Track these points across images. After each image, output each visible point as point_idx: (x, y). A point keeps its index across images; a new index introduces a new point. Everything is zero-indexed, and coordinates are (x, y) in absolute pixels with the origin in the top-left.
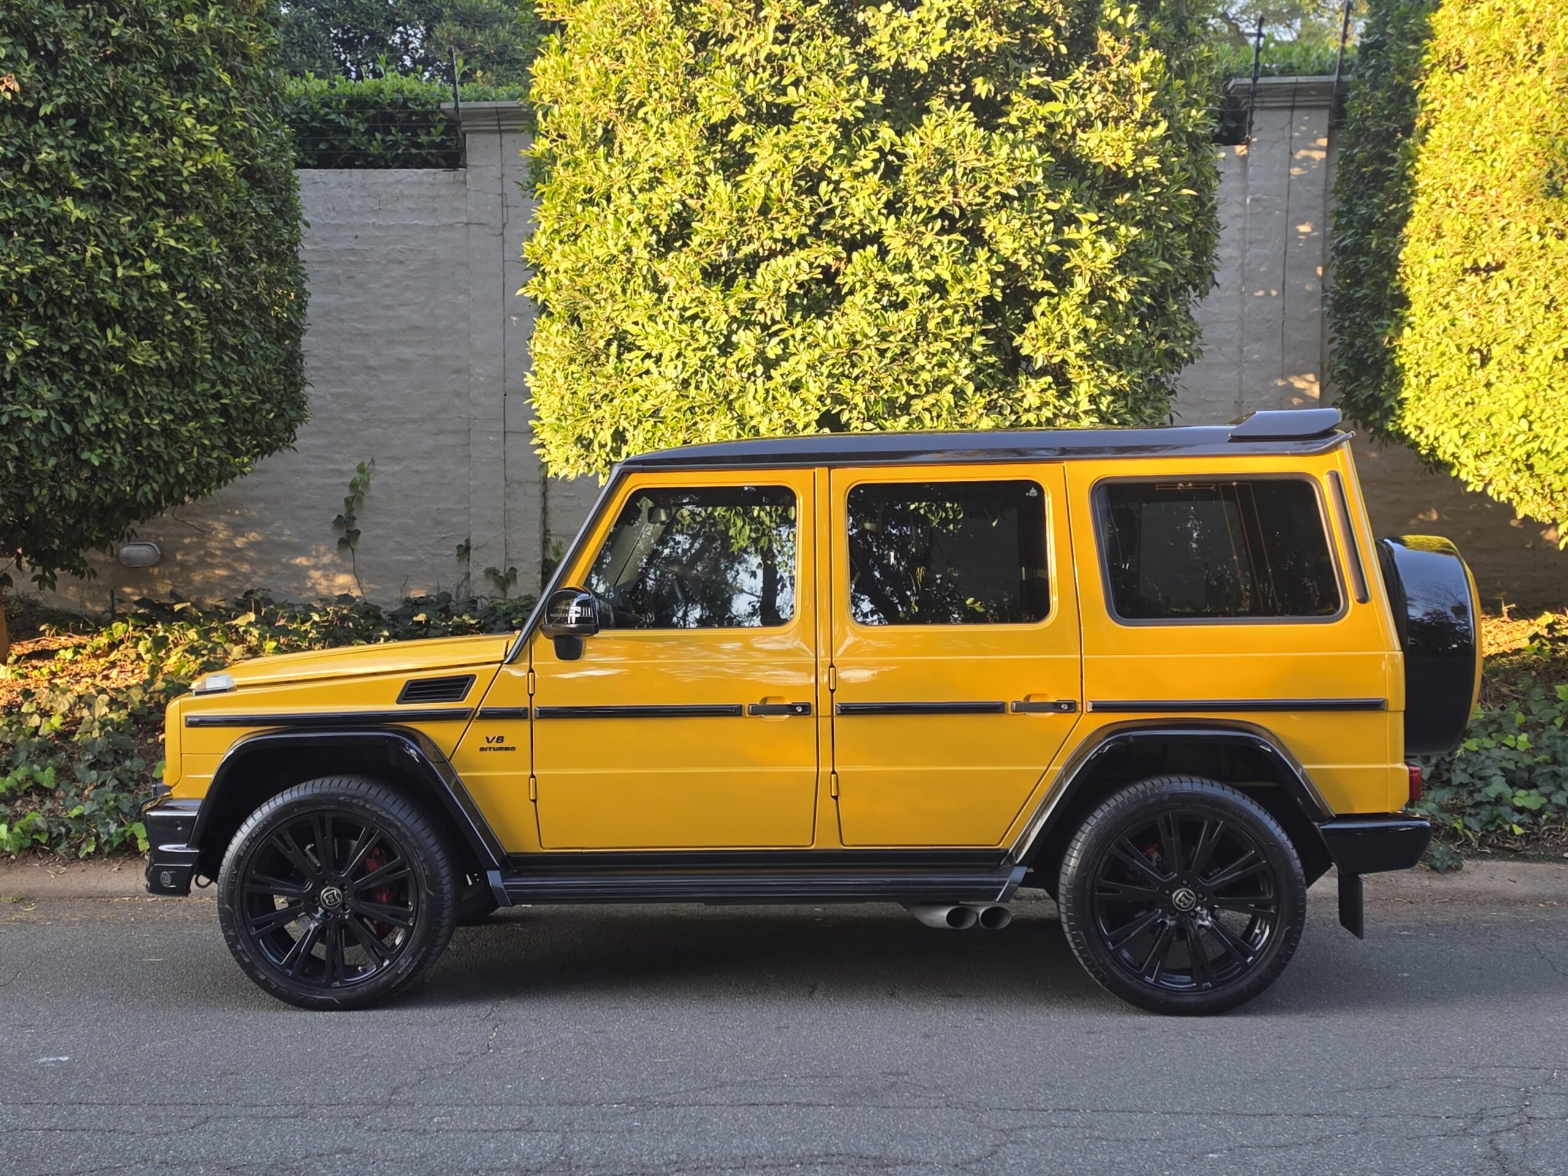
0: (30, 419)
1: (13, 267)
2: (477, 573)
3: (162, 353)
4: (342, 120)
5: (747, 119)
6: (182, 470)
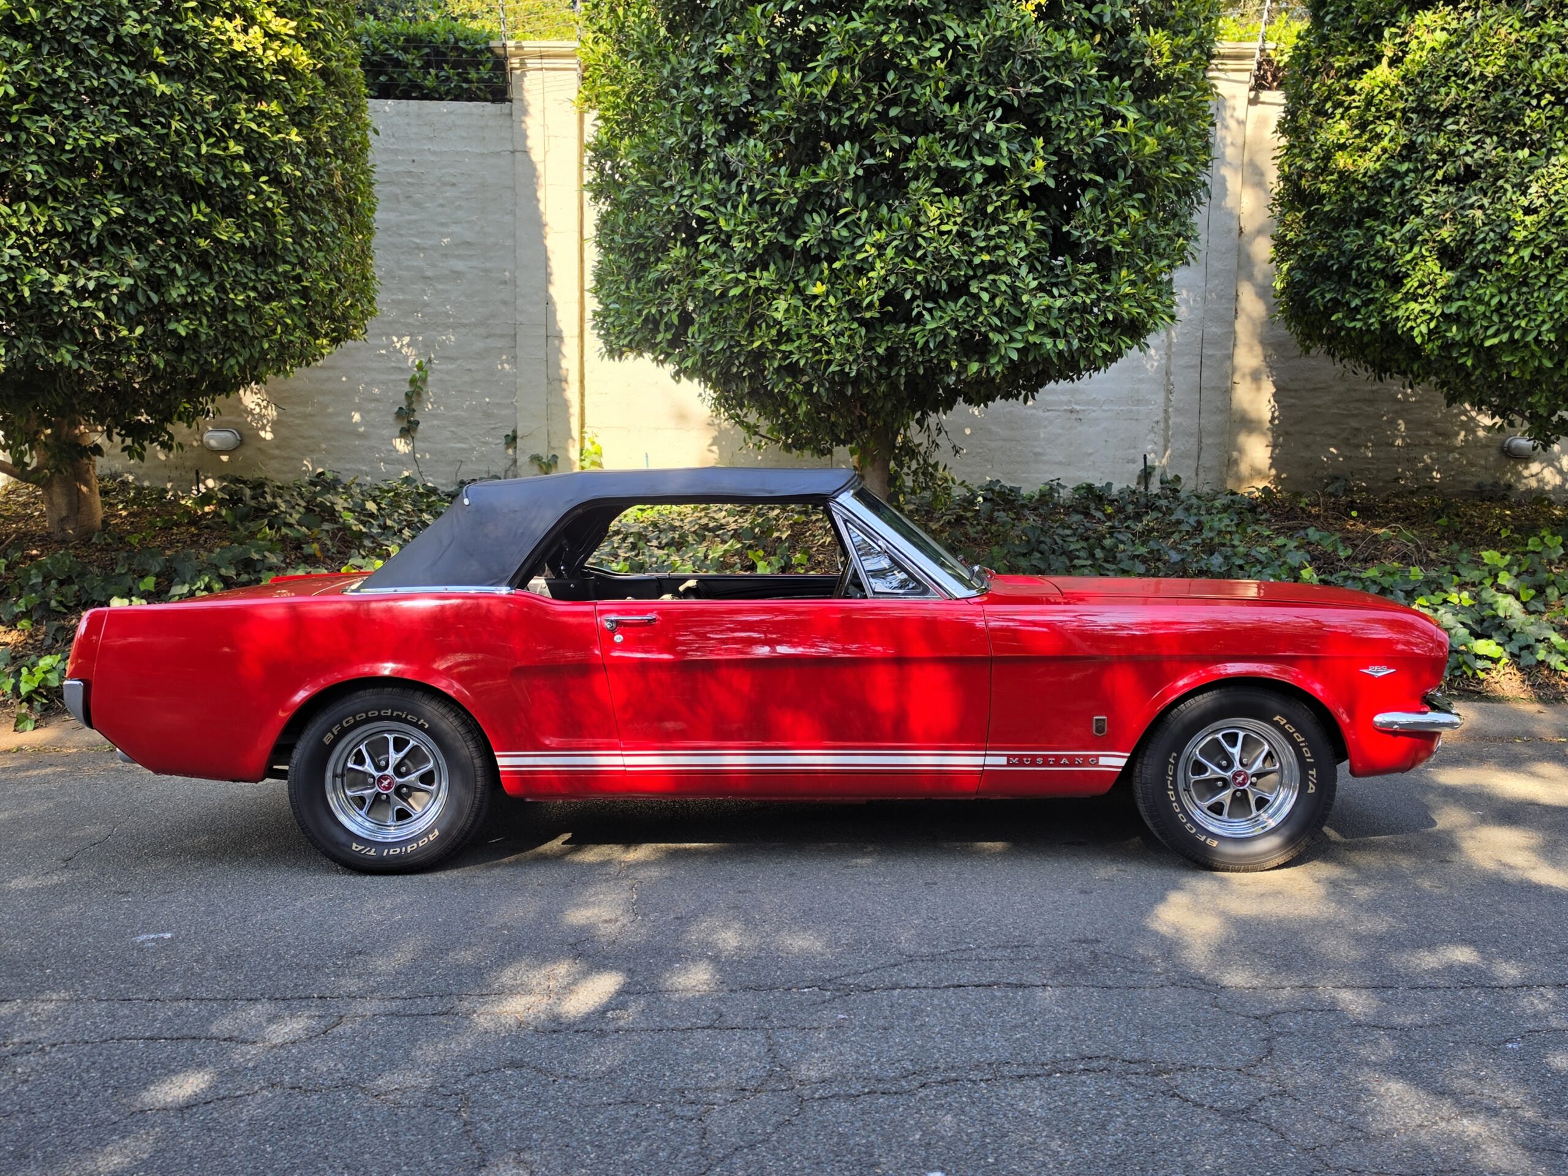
0: (116, 286)
1: (97, 134)
2: (523, 459)
4: (400, 55)
6: (266, 346)
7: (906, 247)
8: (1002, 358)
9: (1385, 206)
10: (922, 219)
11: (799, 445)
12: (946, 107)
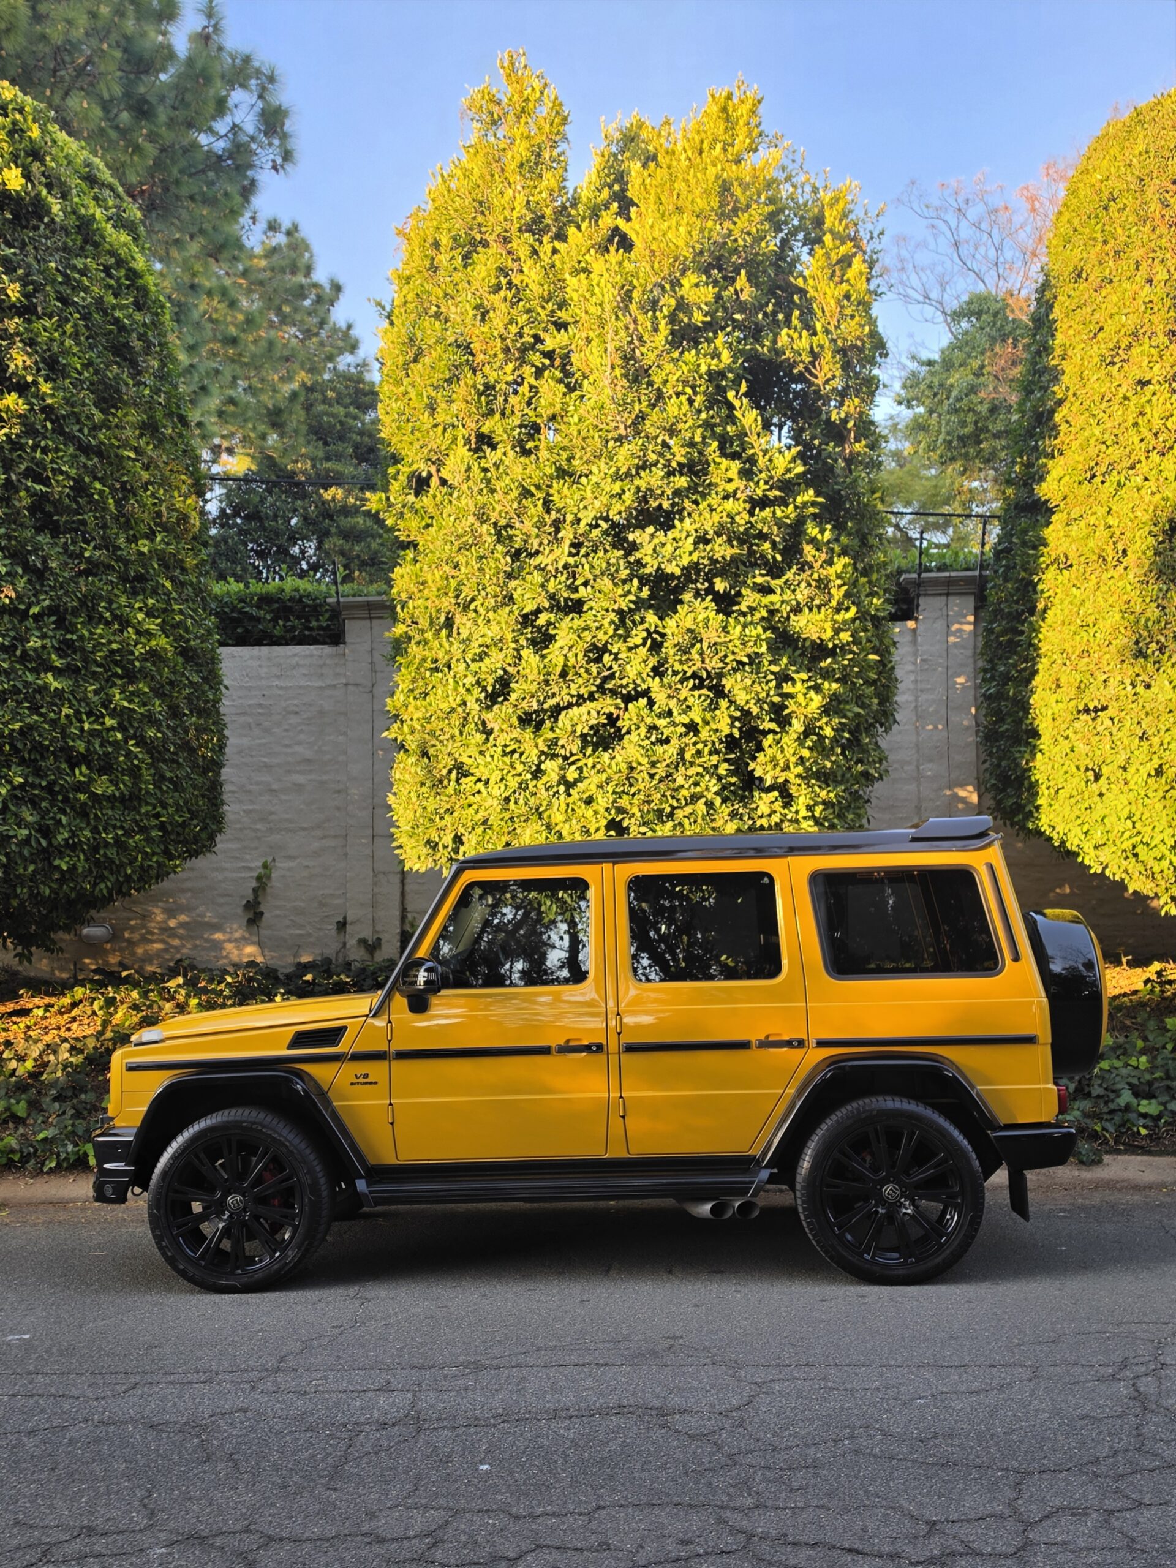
0: (15, 836)
1: (6, 724)
2: (352, 942)
3: (117, 785)
4: (254, 612)
5: (550, 609)
6: (129, 872)
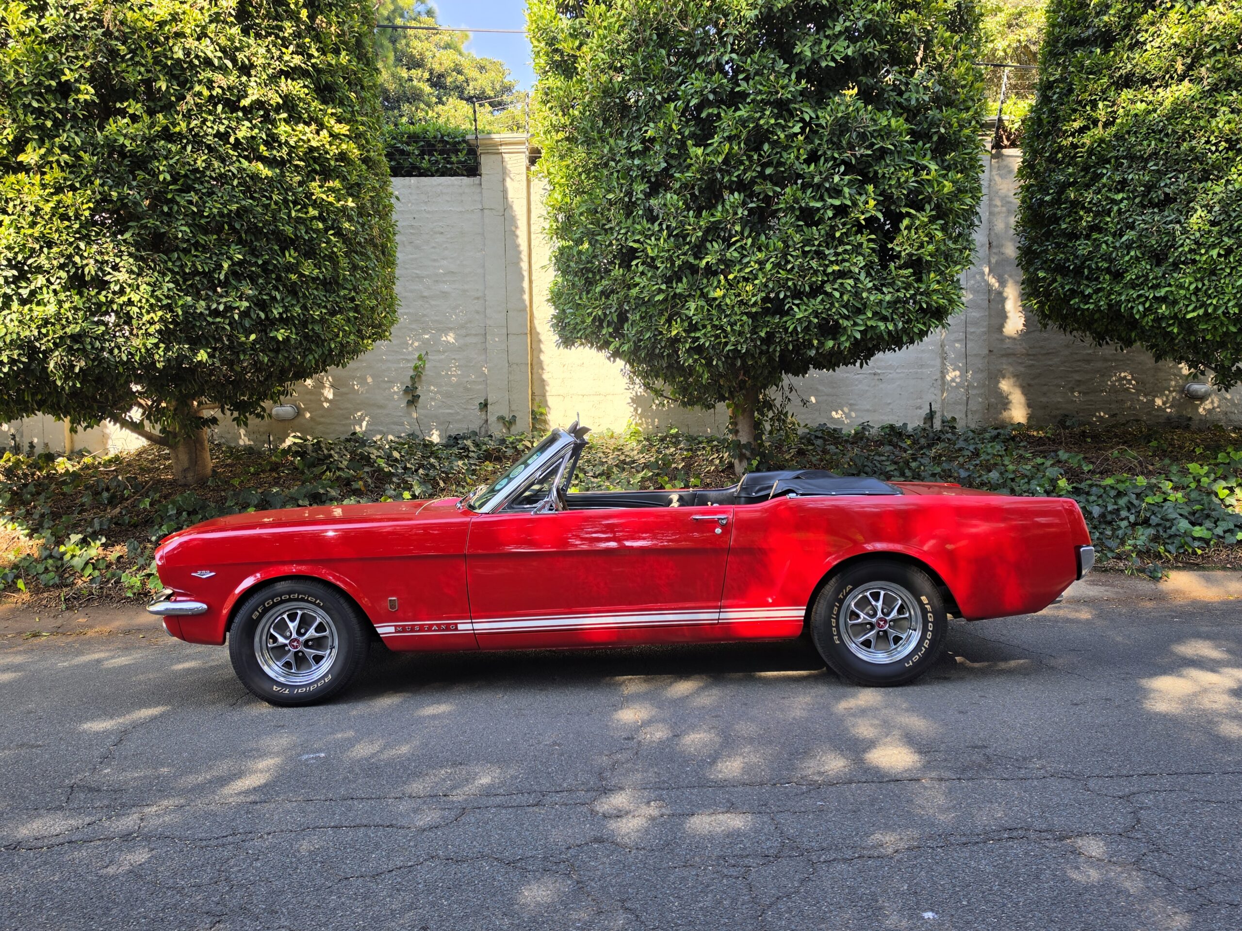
1: (225, 205)
2: (492, 419)
4: (405, 147)
6: (332, 346)
7: (779, 263)
8: (849, 337)
9: (1107, 224)
10: (790, 243)
11: (691, 403)
12: (805, 166)
